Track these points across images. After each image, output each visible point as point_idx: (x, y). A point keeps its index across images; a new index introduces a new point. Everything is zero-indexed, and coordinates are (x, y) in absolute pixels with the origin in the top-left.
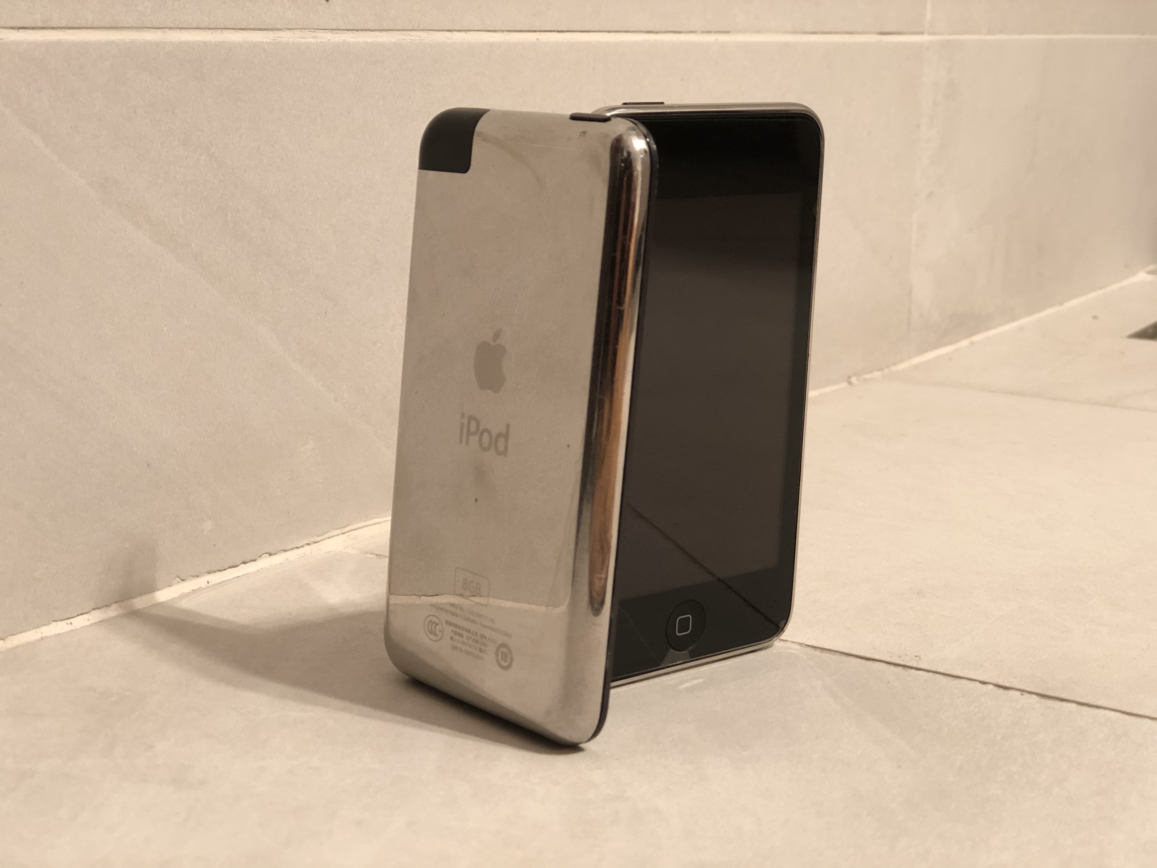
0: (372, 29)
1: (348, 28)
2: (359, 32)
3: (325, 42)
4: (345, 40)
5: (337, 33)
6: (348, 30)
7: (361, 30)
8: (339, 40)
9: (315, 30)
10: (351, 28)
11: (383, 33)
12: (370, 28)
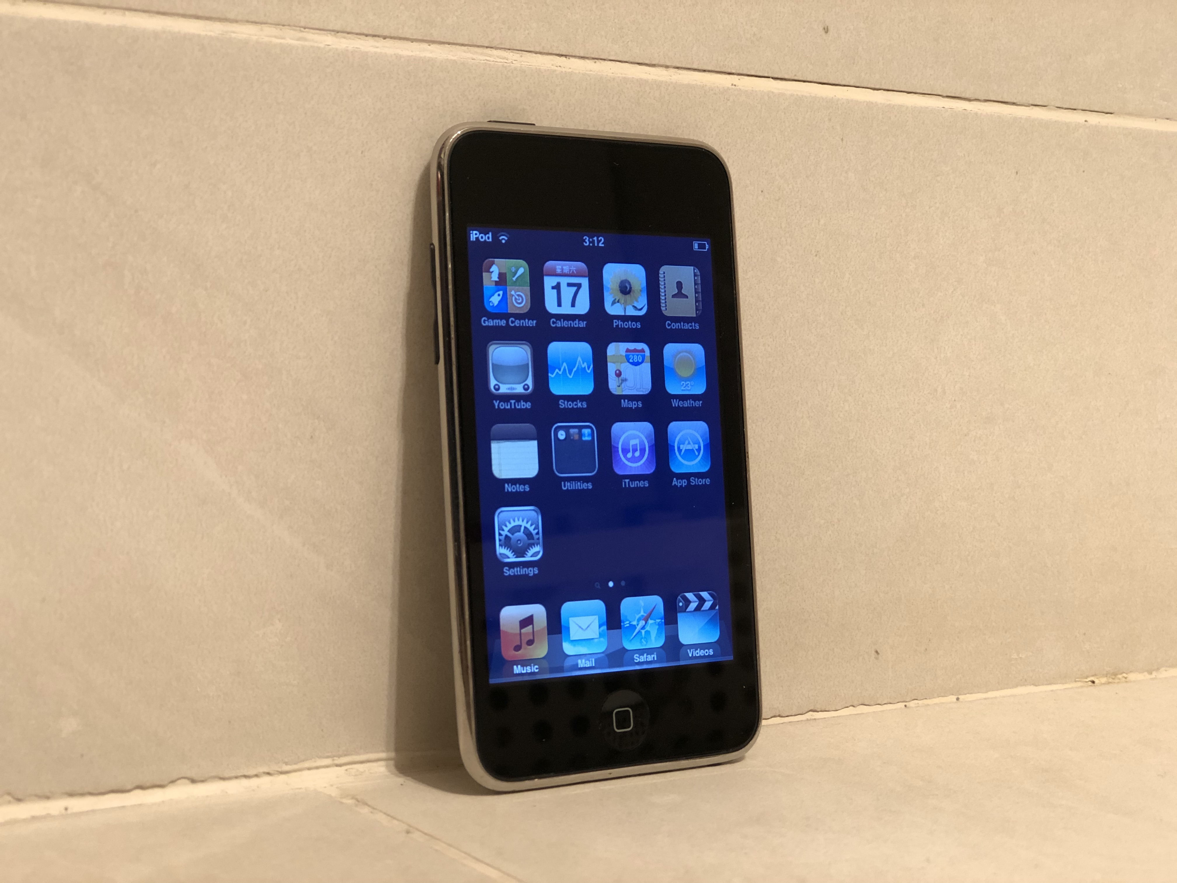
0: (411, 37)
1: (366, 32)
2: (387, 39)
3: (319, 48)
4: (359, 48)
5: (344, 38)
6: (367, 35)
7: (391, 38)
8: (347, 47)
9: (302, 29)
10: (371, 32)
11: (434, 47)
12: (408, 36)
